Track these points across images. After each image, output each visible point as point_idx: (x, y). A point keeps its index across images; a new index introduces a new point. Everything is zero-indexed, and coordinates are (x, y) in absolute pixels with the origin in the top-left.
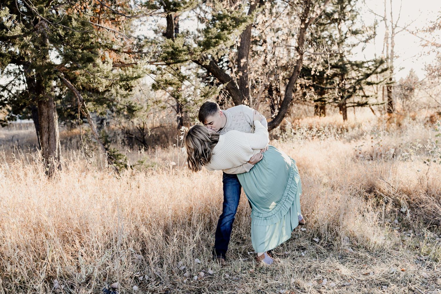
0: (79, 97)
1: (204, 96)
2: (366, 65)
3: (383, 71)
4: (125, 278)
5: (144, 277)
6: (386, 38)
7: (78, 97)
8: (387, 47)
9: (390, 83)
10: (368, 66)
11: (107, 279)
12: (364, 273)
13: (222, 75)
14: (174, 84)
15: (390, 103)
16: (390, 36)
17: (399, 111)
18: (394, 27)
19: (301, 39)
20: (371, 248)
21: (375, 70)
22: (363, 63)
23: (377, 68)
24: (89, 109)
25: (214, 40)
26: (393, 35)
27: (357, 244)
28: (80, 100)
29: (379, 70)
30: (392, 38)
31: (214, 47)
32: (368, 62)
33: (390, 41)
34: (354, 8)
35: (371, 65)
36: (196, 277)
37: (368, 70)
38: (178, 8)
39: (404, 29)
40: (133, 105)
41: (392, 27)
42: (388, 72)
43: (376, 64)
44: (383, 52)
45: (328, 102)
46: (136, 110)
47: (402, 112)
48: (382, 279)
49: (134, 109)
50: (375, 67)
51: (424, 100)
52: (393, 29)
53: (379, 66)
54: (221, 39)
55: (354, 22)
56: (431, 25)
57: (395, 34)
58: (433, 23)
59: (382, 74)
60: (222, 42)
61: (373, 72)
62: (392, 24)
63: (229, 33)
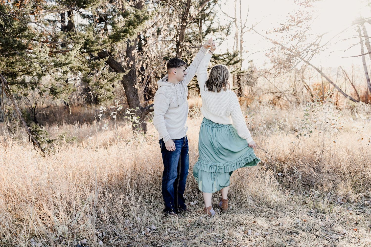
0: (4, 80)
1: (110, 81)
2: (221, 58)
3: (236, 62)
4: (90, 235)
5: (103, 234)
6: (236, 36)
7: (2, 80)
8: (237, 43)
9: (241, 73)
10: (223, 58)
11: (75, 237)
12: (274, 224)
13: (114, 63)
14: (83, 70)
15: (240, 89)
16: (239, 34)
17: (246, 95)
18: (242, 27)
19: (181, 35)
20: (271, 205)
21: (229, 62)
22: (219, 55)
23: (231, 60)
24: (13, 91)
25: (122, 34)
26: (242, 34)
27: (259, 201)
28: (4, 83)
29: (232, 62)
30: (241, 36)
31: (123, 39)
32: (223, 55)
33: (239, 38)
34: (212, 11)
35: (226, 57)
36: (143, 233)
37: (223, 61)
38: (87, 6)
39: (252, 29)
40: (55, 87)
41: (241, 27)
42: (239, 63)
43: (230, 57)
44: (234, 47)
45: (191, 87)
46: (58, 92)
47: (249, 96)
48: (292, 228)
49: (57, 91)
50: (229, 59)
51: (266, 87)
52: (242, 29)
53: (233, 58)
54: (128, 33)
55: (213, 22)
56: (281, 27)
57: (243, 33)
58: (282, 25)
59: (235, 65)
60: (128, 35)
61: (228, 63)
62: (241, 24)
63: (134, 28)
